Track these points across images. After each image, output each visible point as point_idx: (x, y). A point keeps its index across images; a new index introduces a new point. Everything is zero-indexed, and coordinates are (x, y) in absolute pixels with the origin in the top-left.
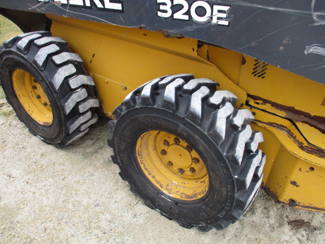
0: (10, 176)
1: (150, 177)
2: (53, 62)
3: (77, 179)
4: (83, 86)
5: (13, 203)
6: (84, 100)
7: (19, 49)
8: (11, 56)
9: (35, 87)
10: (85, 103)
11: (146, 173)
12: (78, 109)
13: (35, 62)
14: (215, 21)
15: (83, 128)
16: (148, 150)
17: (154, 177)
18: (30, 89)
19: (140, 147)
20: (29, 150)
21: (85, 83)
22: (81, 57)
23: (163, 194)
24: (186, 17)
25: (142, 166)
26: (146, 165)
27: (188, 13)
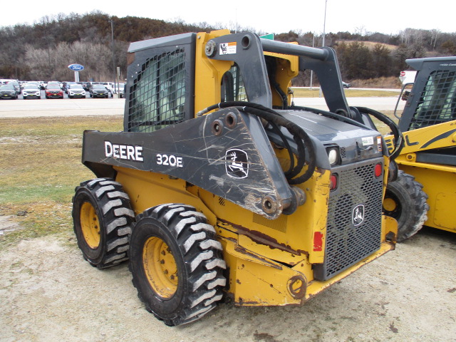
0: (56, 281)
1: (150, 282)
2: (107, 196)
3: (103, 288)
4: (124, 216)
5: (52, 295)
6: (123, 226)
7: (88, 187)
8: (83, 192)
9: (95, 219)
10: (124, 229)
11: (149, 278)
12: (117, 232)
13: (95, 195)
14: (178, 165)
15: (119, 250)
16: (153, 260)
17: (154, 282)
18: (92, 220)
19: (146, 254)
20: (77, 268)
21: (127, 214)
22: (129, 196)
23: (157, 295)
24: (167, 164)
25: (146, 271)
26: (150, 272)
27: (168, 162)
